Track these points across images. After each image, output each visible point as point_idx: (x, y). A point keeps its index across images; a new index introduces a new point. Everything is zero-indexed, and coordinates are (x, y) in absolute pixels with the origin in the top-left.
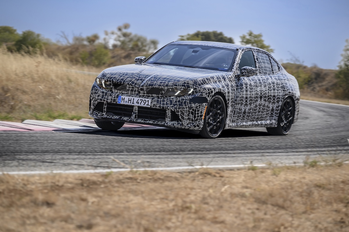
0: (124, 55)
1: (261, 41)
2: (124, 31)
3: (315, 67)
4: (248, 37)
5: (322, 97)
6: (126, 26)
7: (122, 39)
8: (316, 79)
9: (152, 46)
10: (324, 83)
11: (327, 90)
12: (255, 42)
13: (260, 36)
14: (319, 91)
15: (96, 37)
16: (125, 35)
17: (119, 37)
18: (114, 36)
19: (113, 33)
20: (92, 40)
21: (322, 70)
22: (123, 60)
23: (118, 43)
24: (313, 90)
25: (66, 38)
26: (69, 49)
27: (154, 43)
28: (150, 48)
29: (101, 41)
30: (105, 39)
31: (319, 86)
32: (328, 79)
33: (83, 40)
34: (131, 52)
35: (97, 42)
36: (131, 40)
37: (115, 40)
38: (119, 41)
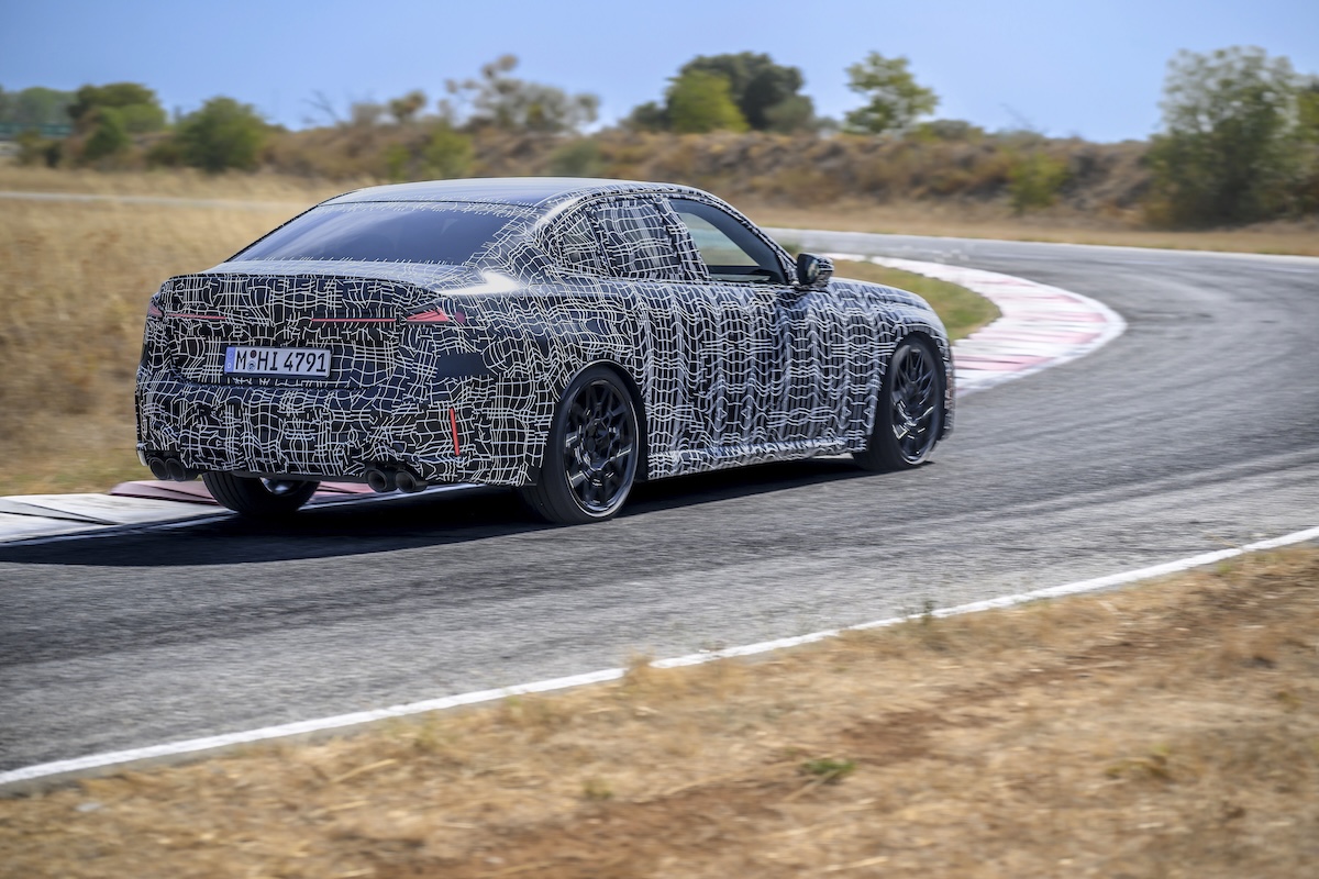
0: (511, 146)
1: (905, 78)
2: (503, 76)
3: (1075, 141)
4: (869, 70)
5: (1109, 227)
6: (508, 63)
7: (497, 99)
8: (1083, 174)
9: (582, 112)
10: (1109, 185)
11: (1121, 203)
12: (891, 81)
13: (902, 62)
14: (1096, 210)
15: (417, 100)
16: (504, 88)
17: (487, 94)
18: (474, 94)
19: (469, 85)
20: (405, 108)
21: (1095, 148)
22: (511, 162)
23: (487, 113)
24: (1080, 207)
25: (328, 109)
26: (342, 142)
27: (588, 103)
28: (576, 119)
29: (431, 110)
30: (443, 104)
31: (1098, 195)
32: (1117, 171)
33: (377, 110)
34: (532, 135)
35: (422, 114)
36: (521, 101)
37: (478, 104)
38: (489, 106)
